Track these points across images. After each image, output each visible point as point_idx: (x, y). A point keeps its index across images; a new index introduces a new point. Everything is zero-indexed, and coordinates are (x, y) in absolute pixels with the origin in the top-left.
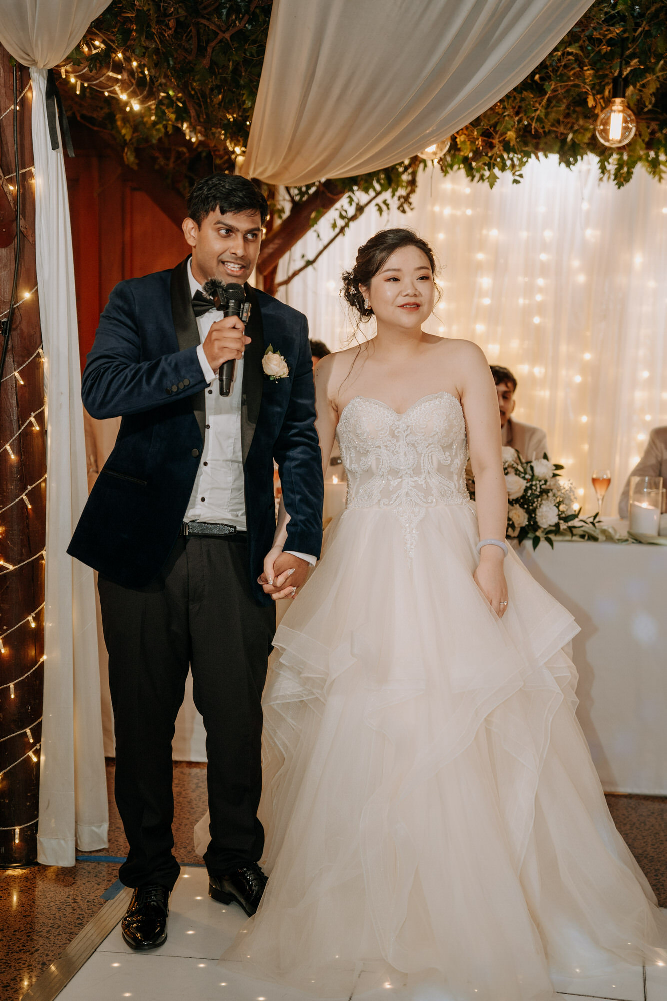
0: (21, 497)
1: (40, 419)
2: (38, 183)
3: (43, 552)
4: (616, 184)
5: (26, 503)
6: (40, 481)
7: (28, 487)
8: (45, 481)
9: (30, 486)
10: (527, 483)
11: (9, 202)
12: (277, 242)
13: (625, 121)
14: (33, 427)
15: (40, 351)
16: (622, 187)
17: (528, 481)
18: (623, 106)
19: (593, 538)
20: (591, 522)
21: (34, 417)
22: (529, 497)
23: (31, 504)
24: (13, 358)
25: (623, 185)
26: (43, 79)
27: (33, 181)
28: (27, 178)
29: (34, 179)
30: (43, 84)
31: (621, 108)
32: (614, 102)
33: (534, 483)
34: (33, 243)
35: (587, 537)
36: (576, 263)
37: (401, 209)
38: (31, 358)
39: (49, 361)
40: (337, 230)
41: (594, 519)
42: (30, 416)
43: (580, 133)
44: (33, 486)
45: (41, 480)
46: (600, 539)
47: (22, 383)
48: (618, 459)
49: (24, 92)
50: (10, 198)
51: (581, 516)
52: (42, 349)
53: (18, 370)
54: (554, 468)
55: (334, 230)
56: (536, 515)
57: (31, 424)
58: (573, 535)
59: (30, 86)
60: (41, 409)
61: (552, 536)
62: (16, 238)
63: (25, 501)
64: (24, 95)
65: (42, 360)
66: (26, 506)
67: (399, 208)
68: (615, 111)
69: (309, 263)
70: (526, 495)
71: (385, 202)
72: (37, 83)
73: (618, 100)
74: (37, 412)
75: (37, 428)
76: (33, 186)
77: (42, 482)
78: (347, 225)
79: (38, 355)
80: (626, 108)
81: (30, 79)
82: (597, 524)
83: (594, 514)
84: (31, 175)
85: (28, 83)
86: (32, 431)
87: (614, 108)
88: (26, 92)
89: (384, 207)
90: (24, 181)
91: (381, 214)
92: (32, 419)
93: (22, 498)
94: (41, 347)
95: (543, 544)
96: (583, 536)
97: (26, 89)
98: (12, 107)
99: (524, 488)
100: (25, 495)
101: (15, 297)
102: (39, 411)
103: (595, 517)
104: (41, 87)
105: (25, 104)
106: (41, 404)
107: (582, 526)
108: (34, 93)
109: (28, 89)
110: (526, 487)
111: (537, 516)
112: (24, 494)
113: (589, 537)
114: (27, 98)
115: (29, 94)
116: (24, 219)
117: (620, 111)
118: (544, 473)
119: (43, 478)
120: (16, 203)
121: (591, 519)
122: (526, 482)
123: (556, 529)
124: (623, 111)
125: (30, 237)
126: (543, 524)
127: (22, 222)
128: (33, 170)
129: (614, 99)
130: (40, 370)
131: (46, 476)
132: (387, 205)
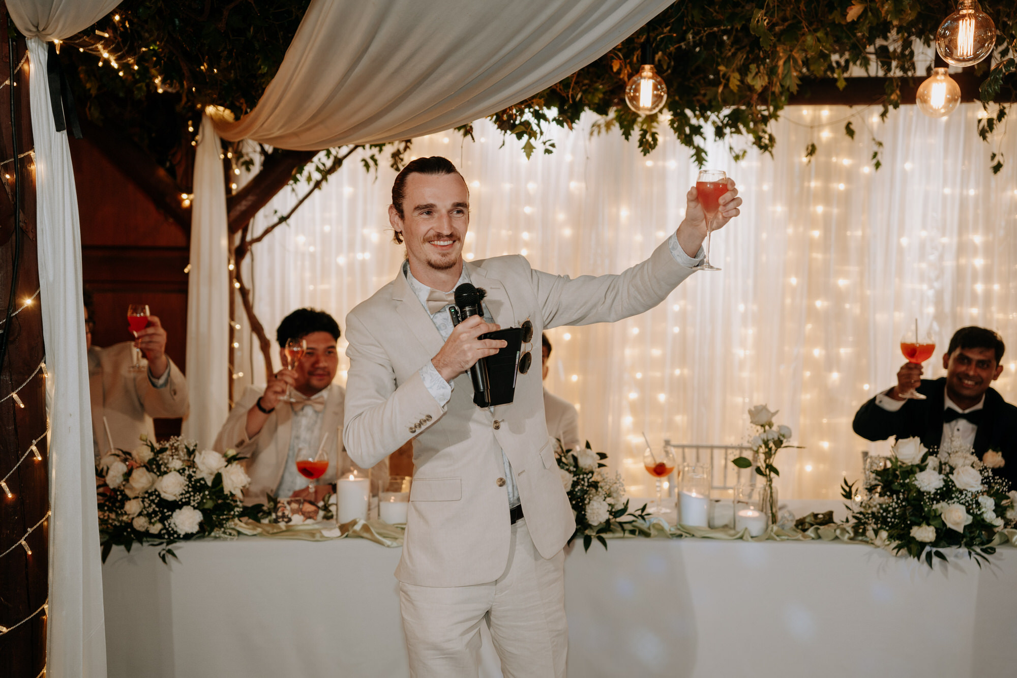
0: (19, 542)
1: (43, 447)
2: (39, 169)
3: (46, 606)
4: (642, 151)
5: (26, 549)
6: (42, 521)
7: (29, 529)
8: (47, 519)
9: (31, 527)
10: (574, 477)
11: (7, 194)
12: (251, 198)
13: (655, 88)
14: (35, 456)
15: (43, 365)
16: (648, 154)
17: (575, 474)
18: (653, 72)
19: (645, 534)
20: (639, 515)
21: (36, 445)
22: (577, 492)
23: (31, 550)
24: (11, 376)
25: (649, 153)
26: (43, 50)
27: (33, 167)
28: (26, 164)
29: (34, 165)
30: (43, 55)
31: (650, 74)
32: (643, 68)
33: (581, 476)
34: (34, 239)
35: (637, 533)
36: (561, 216)
37: (395, 166)
38: (33, 375)
39: (53, 377)
40: (312, 184)
41: (642, 512)
42: (31, 444)
43: (590, 93)
44: (35, 527)
45: (44, 518)
46: (652, 535)
47: (22, 406)
48: (610, 419)
49: (20, 65)
50: (8, 189)
51: (630, 510)
52: (45, 363)
53: (17, 391)
54: (598, 457)
55: (309, 183)
56: (585, 512)
57: (32, 453)
58: (624, 530)
59: (27, 57)
60: (44, 435)
61: (603, 535)
62: (14, 234)
63: (25, 547)
64: (20, 68)
65: (45, 376)
66: (26, 552)
67: (392, 166)
68: (645, 78)
69: (283, 219)
70: (574, 490)
71: (372, 157)
72: (36, 54)
73: (647, 67)
74: (39, 439)
75: (40, 458)
76: (33, 173)
77: (44, 521)
78: (324, 178)
79: (41, 371)
80: (655, 75)
81: (27, 49)
82: (646, 517)
83: (641, 506)
84: (30, 160)
85: (25, 54)
86: (34, 461)
87: (644, 74)
88: (22, 65)
89: (371, 163)
90: (22, 168)
91: (368, 170)
92: (34, 448)
93: (21, 543)
94: (43, 361)
95: (595, 543)
96: (632, 532)
97: (23, 61)
98: (7, 82)
99: (571, 482)
100: (25, 540)
101: (13, 304)
102: (42, 437)
103: (644, 509)
104: (41, 58)
105: (22, 79)
106: (44, 428)
107: (634, 521)
108: (32, 65)
109: (25, 61)
110: (574, 481)
111: (586, 514)
112: (24, 538)
113: (639, 533)
114: (24, 70)
115: (26, 67)
116: (23, 212)
117: (650, 78)
118: (590, 465)
119: (47, 516)
120: (15, 194)
121: (639, 512)
122: (572, 475)
123: (607, 527)
124: (652, 78)
125: (31, 233)
126: (593, 521)
127: (21, 216)
128: (32, 153)
129: (643, 66)
130: (43, 388)
131: (50, 513)
132: (375, 161)
